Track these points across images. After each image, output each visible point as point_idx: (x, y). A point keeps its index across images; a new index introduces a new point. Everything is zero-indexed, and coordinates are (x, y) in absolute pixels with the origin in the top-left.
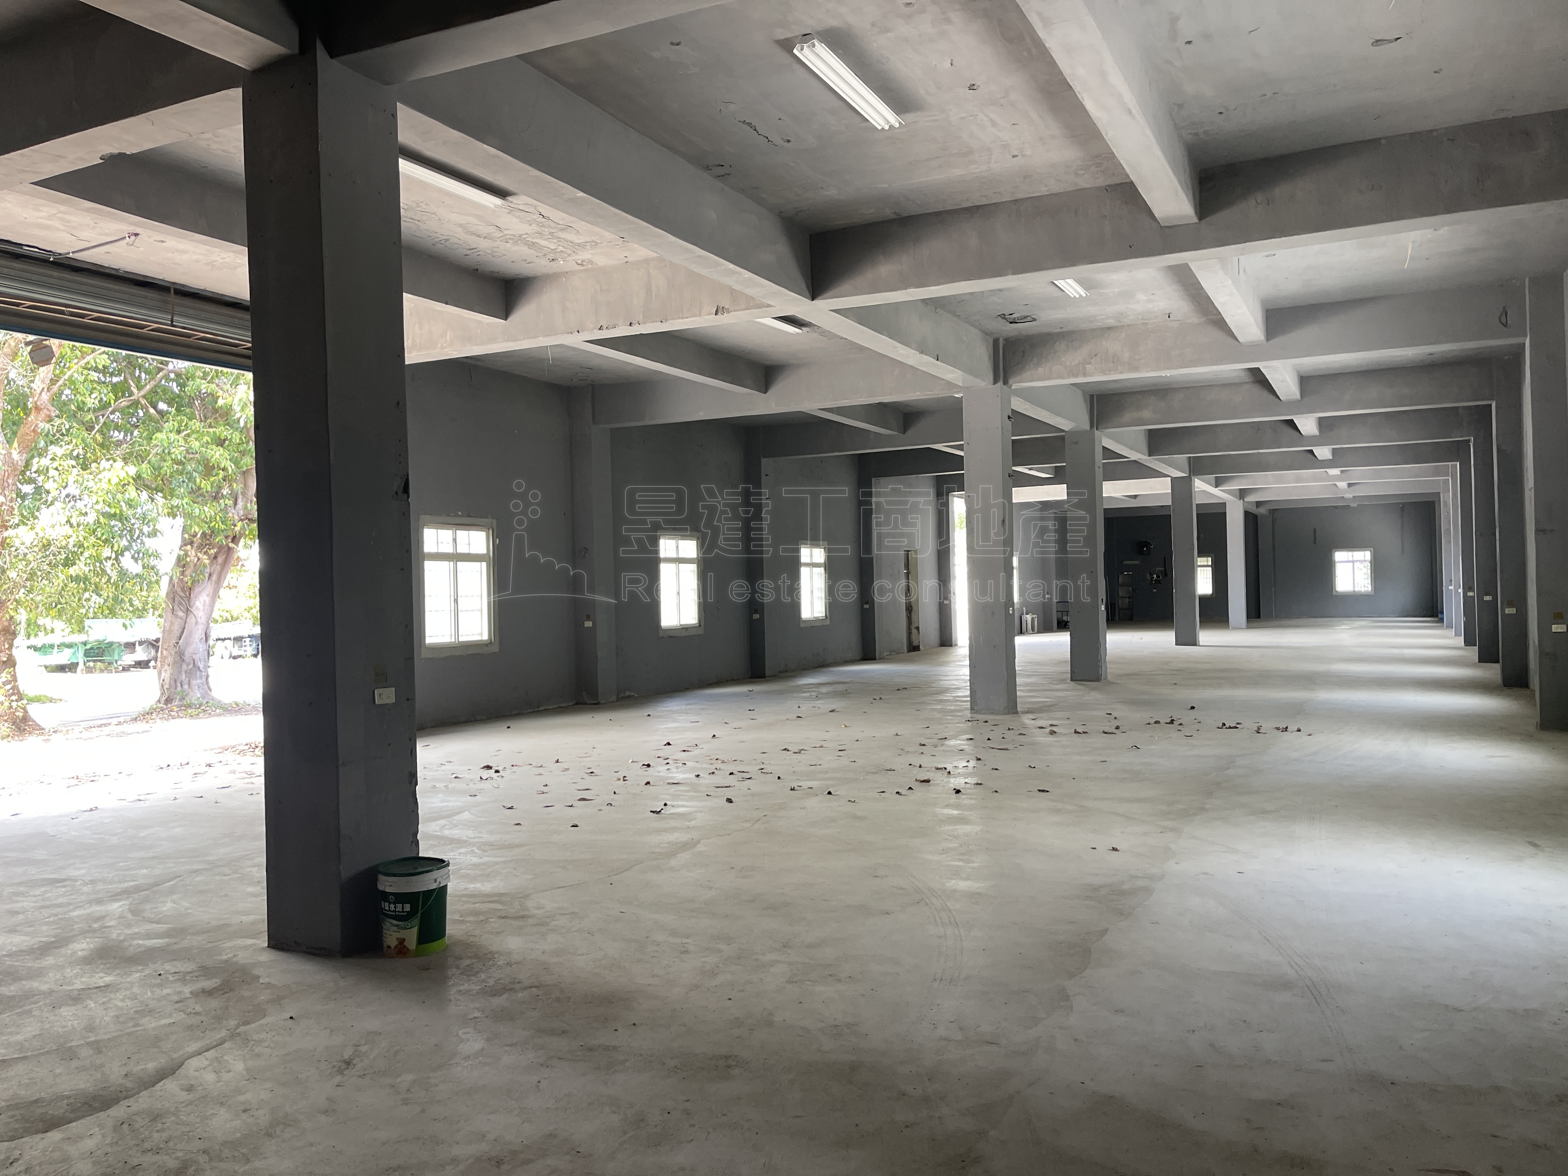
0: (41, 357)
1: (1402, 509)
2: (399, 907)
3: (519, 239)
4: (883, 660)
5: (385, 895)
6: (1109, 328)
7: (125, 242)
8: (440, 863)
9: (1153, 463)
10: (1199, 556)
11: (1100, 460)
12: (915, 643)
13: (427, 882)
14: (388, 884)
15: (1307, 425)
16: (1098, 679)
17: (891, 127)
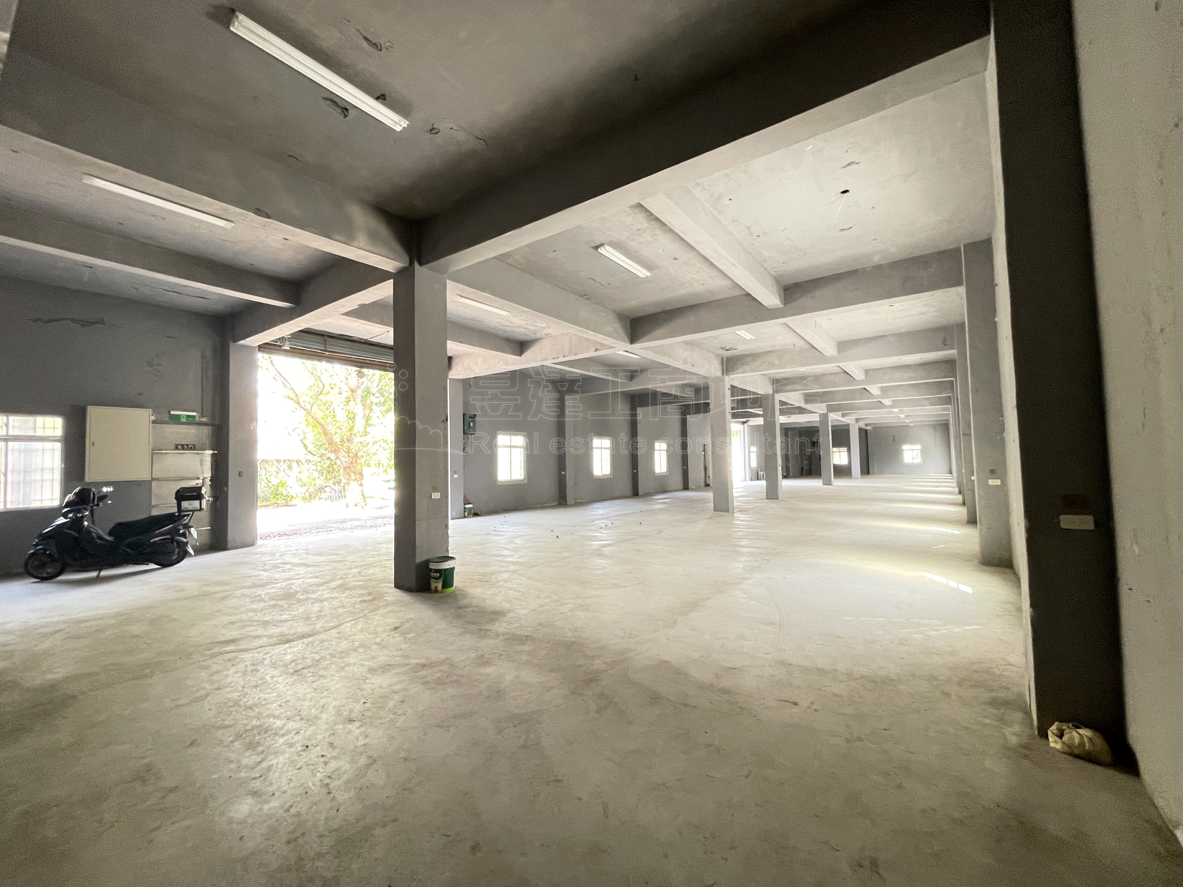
0: (361, 375)
1: (935, 427)
2: (435, 574)
3: (520, 327)
4: (692, 490)
5: (431, 570)
6: (770, 352)
7: (384, 335)
8: (452, 558)
9: (808, 407)
10: (834, 446)
11: (777, 407)
12: (708, 483)
13: (447, 565)
14: (433, 566)
15: (874, 389)
16: (777, 499)
17: (647, 276)
